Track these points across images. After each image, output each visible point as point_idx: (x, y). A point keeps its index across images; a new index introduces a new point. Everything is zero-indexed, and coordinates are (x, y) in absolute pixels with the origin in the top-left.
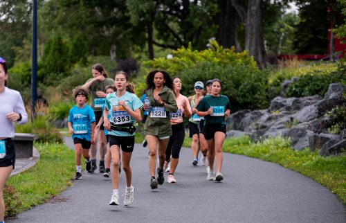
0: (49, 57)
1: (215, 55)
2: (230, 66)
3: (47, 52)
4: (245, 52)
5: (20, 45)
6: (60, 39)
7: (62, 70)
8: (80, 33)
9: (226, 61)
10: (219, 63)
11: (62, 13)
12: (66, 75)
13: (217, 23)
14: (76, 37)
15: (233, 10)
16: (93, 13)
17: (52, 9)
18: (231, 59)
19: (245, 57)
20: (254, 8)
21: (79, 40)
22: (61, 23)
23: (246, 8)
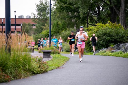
0: (54, 28)
1: (110, 25)
2: (115, 29)
3: (53, 27)
4: (120, 24)
5: (44, 26)
6: (58, 22)
7: (58, 33)
8: (64, 20)
9: (113, 27)
10: (111, 28)
11: (58, 15)
12: (60, 34)
13: (109, 17)
14: (63, 22)
15: (115, 12)
16: (68, 14)
17: (55, 13)
18: (115, 27)
19: (120, 26)
20: (122, 11)
21: (64, 23)
22: (58, 18)
23: (120, 11)
